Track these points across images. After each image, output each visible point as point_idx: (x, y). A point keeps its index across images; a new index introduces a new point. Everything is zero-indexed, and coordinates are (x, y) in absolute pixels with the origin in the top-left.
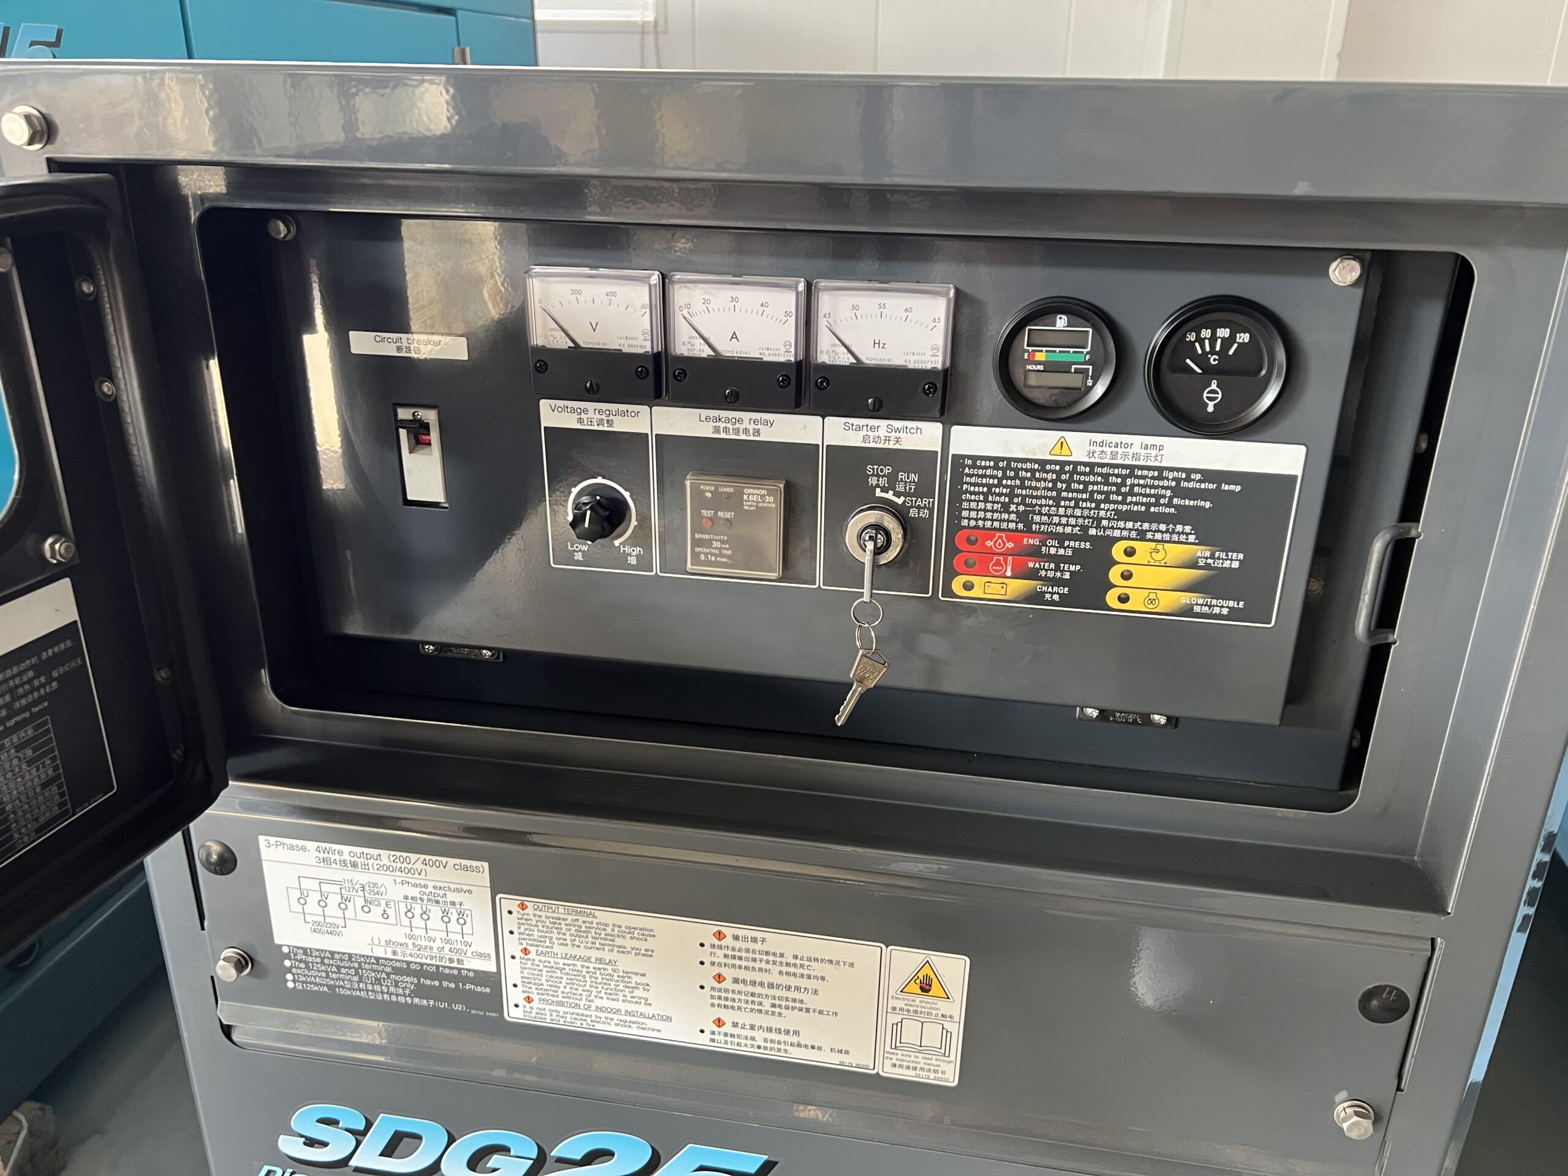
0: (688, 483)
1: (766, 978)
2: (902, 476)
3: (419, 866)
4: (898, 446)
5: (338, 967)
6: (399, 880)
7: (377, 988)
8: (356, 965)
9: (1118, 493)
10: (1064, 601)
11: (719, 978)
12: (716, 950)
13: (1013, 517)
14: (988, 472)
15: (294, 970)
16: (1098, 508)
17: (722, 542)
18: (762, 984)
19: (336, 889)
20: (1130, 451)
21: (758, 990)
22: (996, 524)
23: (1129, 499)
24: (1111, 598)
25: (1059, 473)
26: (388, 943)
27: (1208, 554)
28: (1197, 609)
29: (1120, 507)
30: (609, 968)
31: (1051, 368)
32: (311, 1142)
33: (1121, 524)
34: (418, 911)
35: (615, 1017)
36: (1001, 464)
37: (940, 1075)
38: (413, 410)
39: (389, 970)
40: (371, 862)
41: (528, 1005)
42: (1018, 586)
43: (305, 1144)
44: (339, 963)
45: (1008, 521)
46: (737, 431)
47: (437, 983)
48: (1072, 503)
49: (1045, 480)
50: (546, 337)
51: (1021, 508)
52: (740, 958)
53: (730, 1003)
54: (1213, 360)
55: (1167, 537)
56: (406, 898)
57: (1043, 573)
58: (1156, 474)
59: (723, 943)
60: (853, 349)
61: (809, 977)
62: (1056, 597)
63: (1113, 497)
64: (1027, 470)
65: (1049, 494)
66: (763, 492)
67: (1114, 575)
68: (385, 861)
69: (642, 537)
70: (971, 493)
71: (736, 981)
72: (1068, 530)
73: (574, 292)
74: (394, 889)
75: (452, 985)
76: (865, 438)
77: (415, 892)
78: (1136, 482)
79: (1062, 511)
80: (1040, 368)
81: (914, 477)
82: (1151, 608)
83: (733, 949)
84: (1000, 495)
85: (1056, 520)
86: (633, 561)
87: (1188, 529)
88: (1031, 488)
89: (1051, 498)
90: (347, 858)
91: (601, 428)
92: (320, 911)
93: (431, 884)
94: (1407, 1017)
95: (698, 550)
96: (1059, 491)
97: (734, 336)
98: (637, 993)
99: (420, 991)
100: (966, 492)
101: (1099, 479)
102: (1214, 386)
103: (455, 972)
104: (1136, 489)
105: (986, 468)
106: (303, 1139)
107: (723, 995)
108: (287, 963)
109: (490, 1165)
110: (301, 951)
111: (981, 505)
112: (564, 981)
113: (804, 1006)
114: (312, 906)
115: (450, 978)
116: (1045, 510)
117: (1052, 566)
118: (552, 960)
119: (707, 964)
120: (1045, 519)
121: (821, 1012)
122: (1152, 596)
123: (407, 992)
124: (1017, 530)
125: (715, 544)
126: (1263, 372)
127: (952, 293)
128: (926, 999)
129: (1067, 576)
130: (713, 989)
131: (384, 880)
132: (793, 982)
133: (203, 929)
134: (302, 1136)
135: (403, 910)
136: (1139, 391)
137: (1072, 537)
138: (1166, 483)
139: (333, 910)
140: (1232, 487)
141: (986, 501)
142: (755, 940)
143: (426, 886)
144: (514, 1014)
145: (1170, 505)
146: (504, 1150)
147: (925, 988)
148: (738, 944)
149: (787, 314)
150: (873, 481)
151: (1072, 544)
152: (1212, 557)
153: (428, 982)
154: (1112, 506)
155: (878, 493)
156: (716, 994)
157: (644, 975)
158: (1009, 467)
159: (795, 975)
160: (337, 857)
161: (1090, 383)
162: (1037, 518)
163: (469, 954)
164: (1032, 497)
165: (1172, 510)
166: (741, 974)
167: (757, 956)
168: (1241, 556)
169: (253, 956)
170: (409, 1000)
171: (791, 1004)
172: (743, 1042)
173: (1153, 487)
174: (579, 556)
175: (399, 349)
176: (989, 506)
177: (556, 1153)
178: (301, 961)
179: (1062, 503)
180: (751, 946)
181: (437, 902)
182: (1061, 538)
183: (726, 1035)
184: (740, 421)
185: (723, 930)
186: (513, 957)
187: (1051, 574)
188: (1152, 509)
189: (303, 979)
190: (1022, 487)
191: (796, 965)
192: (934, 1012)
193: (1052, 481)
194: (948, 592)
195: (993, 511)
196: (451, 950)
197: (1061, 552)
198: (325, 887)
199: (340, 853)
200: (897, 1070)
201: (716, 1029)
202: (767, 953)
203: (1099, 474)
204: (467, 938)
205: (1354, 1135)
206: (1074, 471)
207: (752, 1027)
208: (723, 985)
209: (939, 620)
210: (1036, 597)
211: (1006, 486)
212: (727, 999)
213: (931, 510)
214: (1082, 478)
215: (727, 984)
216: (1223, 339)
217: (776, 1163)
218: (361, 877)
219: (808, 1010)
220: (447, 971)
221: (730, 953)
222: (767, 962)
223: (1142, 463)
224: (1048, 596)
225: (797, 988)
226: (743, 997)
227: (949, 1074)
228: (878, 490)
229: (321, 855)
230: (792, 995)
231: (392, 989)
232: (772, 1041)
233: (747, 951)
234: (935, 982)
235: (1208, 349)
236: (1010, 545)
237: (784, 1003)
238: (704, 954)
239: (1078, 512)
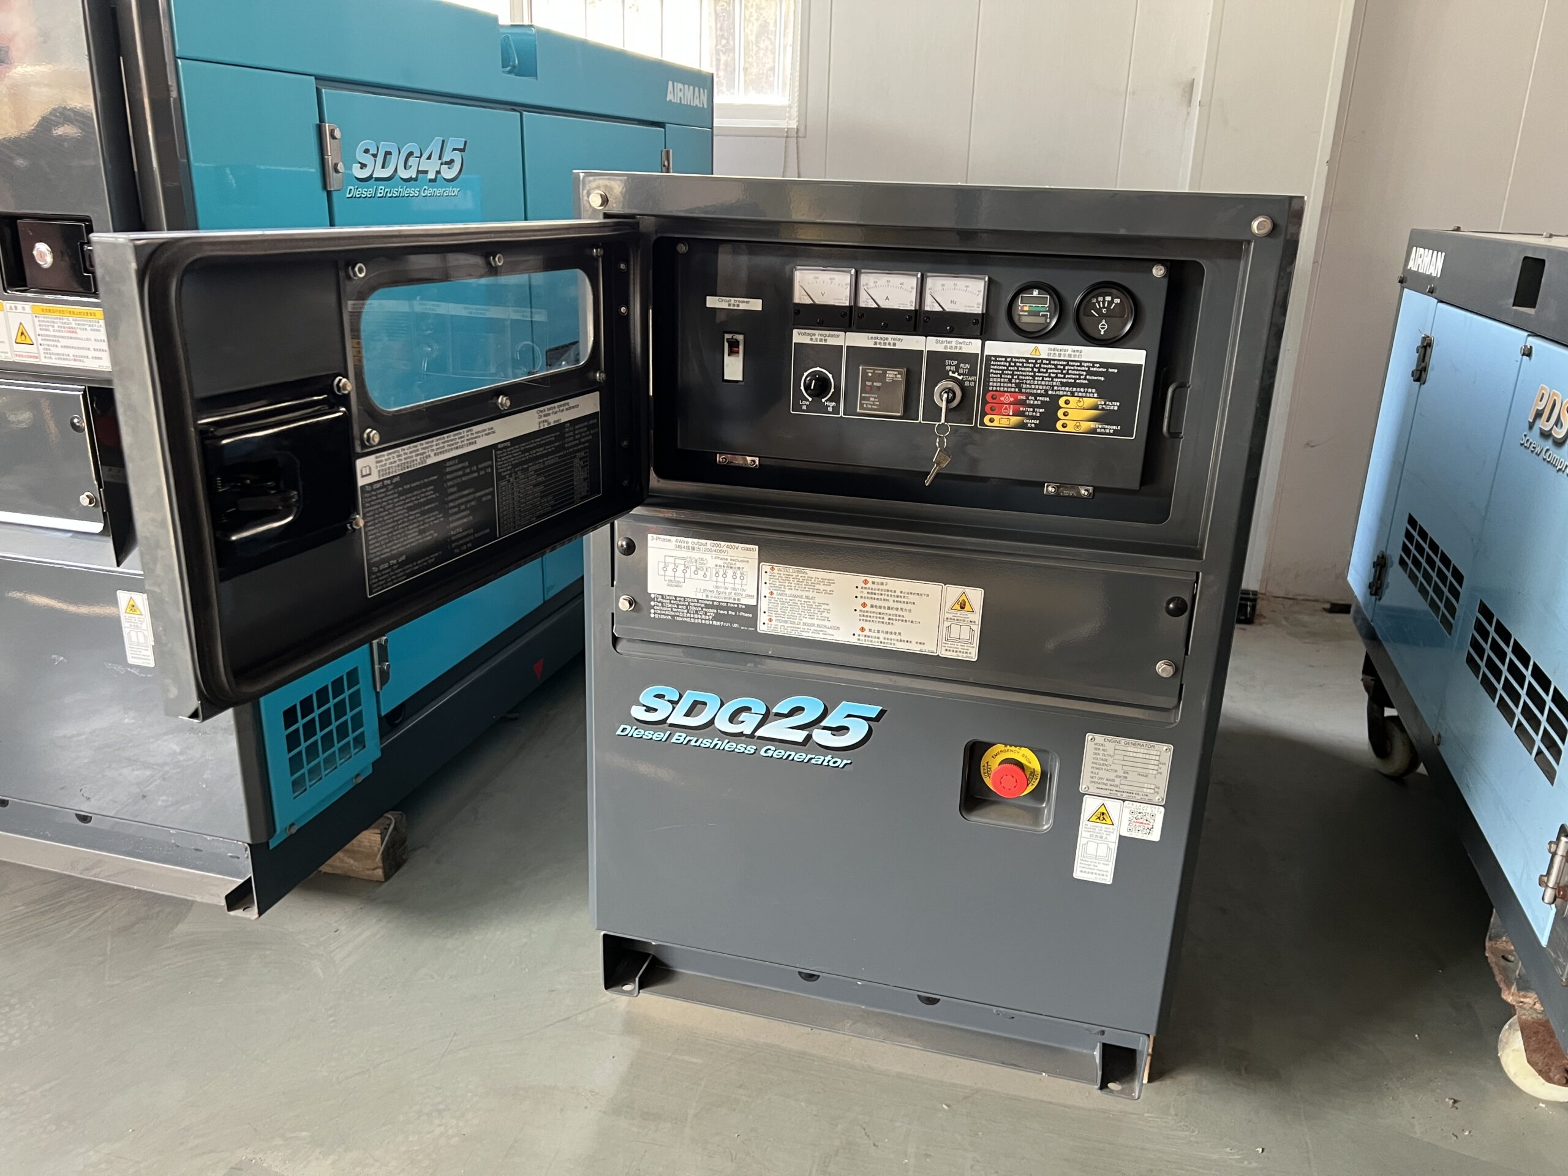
0: (861, 368)
1: (886, 604)
2: (962, 365)
3: (725, 548)
4: (960, 351)
5: (678, 605)
6: (714, 556)
7: (696, 616)
8: (687, 603)
9: (1062, 373)
10: (1037, 427)
11: (864, 605)
12: (864, 590)
13: (1013, 385)
14: (1002, 363)
15: (655, 607)
16: (1052, 381)
17: (875, 398)
18: (884, 607)
19: (683, 562)
20: (1067, 353)
21: (882, 611)
22: (1006, 389)
23: (1067, 376)
24: (1059, 425)
25: (1034, 364)
26: (704, 590)
27: (1103, 403)
28: (1098, 430)
29: (1063, 380)
30: (811, 601)
31: (1032, 313)
32: (649, 709)
33: (1063, 388)
34: (721, 573)
35: (812, 628)
36: (1008, 360)
37: (968, 655)
38: (732, 335)
39: (703, 606)
40: (701, 547)
41: (770, 623)
42: (1015, 420)
43: (646, 710)
44: (679, 603)
45: (1011, 387)
46: (885, 344)
47: (726, 612)
48: (1041, 379)
49: (1028, 367)
50: (800, 298)
51: (1017, 381)
52: (875, 594)
53: (868, 619)
54: (1104, 311)
55: (1084, 394)
56: (716, 566)
57: (1027, 413)
58: (1079, 364)
59: (867, 586)
60: (941, 304)
61: (907, 603)
62: (1033, 425)
63: (1059, 375)
64: (1020, 362)
65: (1030, 374)
66: (896, 373)
67: (1060, 414)
68: (709, 547)
69: (835, 398)
70: (994, 374)
71: (872, 606)
72: (1039, 391)
73: (815, 278)
74: (711, 561)
75: (733, 613)
76: (946, 347)
77: (721, 563)
78: (1070, 368)
79: (1036, 382)
80: (1026, 313)
81: (968, 366)
82: (1077, 430)
83: (872, 589)
84: (1007, 374)
85: (1033, 387)
86: (830, 409)
87: (1094, 390)
88: (1022, 371)
89: (1031, 376)
90: (690, 545)
91: (821, 343)
92: (673, 574)
93: (729, 558)
94: (1187, 614)
95: (863, 402)
96: (1035, 372)
97: (887, 298)
98: (824, 615)
99: (717, 617)
100: (992, 373)
101: (1053, 367)
102: (1104, 322)
103: (736, 606)
104: (1070, 372)
105: (1001, 361)
106: (645, 708)
107: (866, 614)
108: (652, 603)
109: (741, 719)
110: (660, 597)
111: (999, 380)
112: (789, 609)
113: (904, 619)
114: (669, 572)
115: (733, 609)
116: (1028, 382)
117: (1032, 409)
118: (784, 598)
119: (859, 597)
120: (1028, 386)
121: (912, 622)
122: (1078, 424)
123: (711, 618)
124: (1015, 392)
125: (872, 399)
126: (1126, 316)
127: (987, 279)
128: (962, 612)
129: (1038, 415)
130: (861, 611)
131: (707, 556)
132: (899, 606)
133: (613, 586)
134: (644, 706)
135: (714, 572)
136: (1070, 325)
137: (1041, 395)
138: (1083, 368)
139: (679, 573)
140: (1113, 370)
141: (1001, 377)
142: (882, 584)
143: (727, 559)
144: (762, 628)
145: (1085, 379)
146: (748, 709)
147: (962, 607)
148: (874, 586)
149: (912, 288)
150: (948, 368)
151: (1041, 398)
152: (1105, 404)
153: (722, 612)
154: (1059, 380)
155: (951, 374)
156: (862, 614)
157: (828, 605)
158: (1011, 361)
159: (900, 602)
160: (685, 545)
161: (1048, 321)
162: (1024, 386)
163: (744, 596)
164: (1022, 375)
165: (1086, 382)
166: (875, 603)
167: (883, 593)
168: (1118, 404)
169: (637, 600)
170: (711, 622)
171: (898, 618)
172: (874, 640)
173: (1077, 370)
174: (804, 408)
175: (729, 305)
176: (1002, 380)
177: (775, 710)
178: (660, 602)
179: (1036, 378)
180: (881, 587)
181: (731, 568)
182: (1036, 396)
183: (865, 636)
184: (887, 339)
185: (867, 579)
186: (765, 597)
187: (1030, 414)
188: (1077, 381)
189: (659, 612)
190: (1018, 370)
191: (900, 597)
192: (966, 620)
193: (1031, 367)
194: (982, 423)
195: (1004, 383)
196: (735, 594)
197: (1036, 402)
198: (677, 561)
199: (687, 543)
200: (948, 653)
201: (861, 633)
202: (888, 591)
203: (1053, 364)
204: (744, 587)
205: (1164, 675)
206: (1042, 363)
207: (878, 632)
208: (866, 609)
209: (976, 437)
210: (1023, 425)
211: (1011, 370)
212: (867, 616)
213: (975, 382)
214: (1045, 366)
215: (868, 608)
216: (1108, 301)
217: (886, 711)
218: (696, 555)
219: (906, 621)
220: (732, 605)
221: (870, 591)
222: (888, 595)
223: (1072, 359)
224: (1029, 425)
225: (902, 609)
226: (875, 615)
227: (973, 655)
228: (950, 372)
229: (678, 544)
230: (898, 613)
231: (703, 617)
232: (888, 639)
233: (879, 590)
234: (967, 603)
235: (1101, 306)
236: (1012, 399)
237: (894, 618)
238: (858, 592)
239: (1043, 383)
